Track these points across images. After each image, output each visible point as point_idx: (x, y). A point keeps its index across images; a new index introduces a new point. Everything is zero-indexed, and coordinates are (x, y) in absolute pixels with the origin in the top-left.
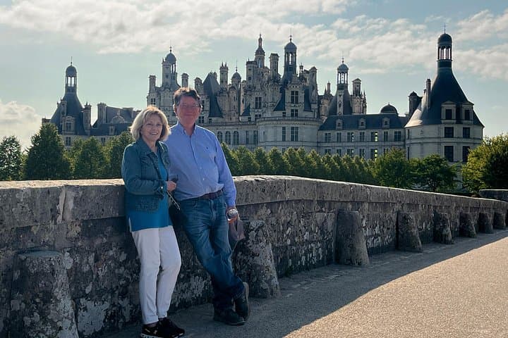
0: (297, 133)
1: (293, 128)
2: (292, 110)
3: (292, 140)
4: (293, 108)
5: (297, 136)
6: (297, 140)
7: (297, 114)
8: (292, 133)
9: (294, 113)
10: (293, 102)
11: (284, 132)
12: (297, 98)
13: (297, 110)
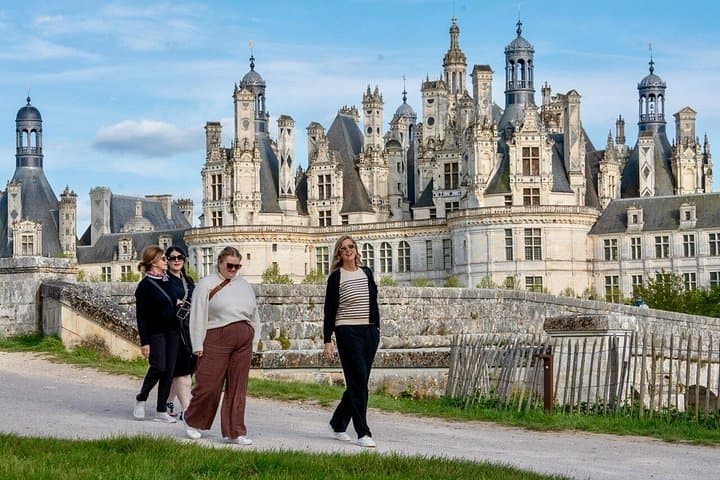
0: (538, 240)
1: (529, 231)
2: (527, 191)
3: (529, 257)
4: (527, 186)
5: (538, 249)
6: (539, 258)
7: (537, 199)
8: (527, 241)
9: (531, 198)
10: (527, 172)
11: (510, 241)
12: (535, 163)
13: (536, 190)
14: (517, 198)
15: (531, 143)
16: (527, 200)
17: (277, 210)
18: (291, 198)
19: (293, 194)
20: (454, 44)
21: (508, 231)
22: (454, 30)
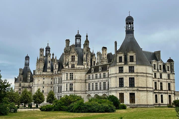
0: (72, 76)
1: (70, 73)
2: (72, 65)
3: (70, 79)
4: (72, 64)
5: (72, 77)
6: (72, 79)
8: (70, 76)
9: (73, 66)
10: (72, 61)
11: (67, 76)
12: (74, 59)
13: (74, 65)
14: (70, 66)
15: (73, 55)
17: (46, 71)
18: (50, 69)
19: (50, 68)
20: (87, 39)
21: (67, 74)
22: (87, 36)
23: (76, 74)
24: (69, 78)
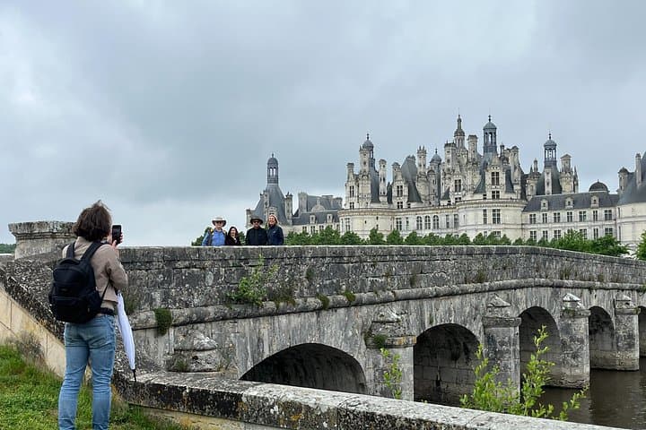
0: (499, 215)
1: (494, 211)
2: (493, 192)
3: (494, 223)
4: (494, 190)
5: (499, 219)
6: (499, 223)
7: (498, 196)
8: (494, 215)
9: (496, 195)
10: (493, 184)
11: (485, 215)
12: (498, 179)
13: (498, 192)
14: (489, 195)
15: (495, 171)
16: (493, 196)
17: (378, 202)
18: (385, 196)
19: (386, 194)
20: (459, 127)
21: (485, 211)
22: (459, 121)
23: (506, 213)
24: (490, 219)
